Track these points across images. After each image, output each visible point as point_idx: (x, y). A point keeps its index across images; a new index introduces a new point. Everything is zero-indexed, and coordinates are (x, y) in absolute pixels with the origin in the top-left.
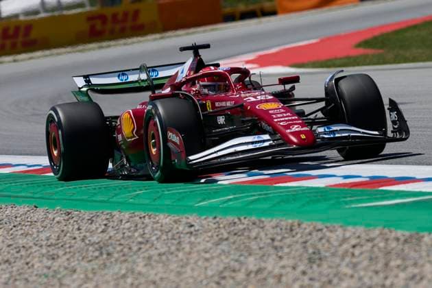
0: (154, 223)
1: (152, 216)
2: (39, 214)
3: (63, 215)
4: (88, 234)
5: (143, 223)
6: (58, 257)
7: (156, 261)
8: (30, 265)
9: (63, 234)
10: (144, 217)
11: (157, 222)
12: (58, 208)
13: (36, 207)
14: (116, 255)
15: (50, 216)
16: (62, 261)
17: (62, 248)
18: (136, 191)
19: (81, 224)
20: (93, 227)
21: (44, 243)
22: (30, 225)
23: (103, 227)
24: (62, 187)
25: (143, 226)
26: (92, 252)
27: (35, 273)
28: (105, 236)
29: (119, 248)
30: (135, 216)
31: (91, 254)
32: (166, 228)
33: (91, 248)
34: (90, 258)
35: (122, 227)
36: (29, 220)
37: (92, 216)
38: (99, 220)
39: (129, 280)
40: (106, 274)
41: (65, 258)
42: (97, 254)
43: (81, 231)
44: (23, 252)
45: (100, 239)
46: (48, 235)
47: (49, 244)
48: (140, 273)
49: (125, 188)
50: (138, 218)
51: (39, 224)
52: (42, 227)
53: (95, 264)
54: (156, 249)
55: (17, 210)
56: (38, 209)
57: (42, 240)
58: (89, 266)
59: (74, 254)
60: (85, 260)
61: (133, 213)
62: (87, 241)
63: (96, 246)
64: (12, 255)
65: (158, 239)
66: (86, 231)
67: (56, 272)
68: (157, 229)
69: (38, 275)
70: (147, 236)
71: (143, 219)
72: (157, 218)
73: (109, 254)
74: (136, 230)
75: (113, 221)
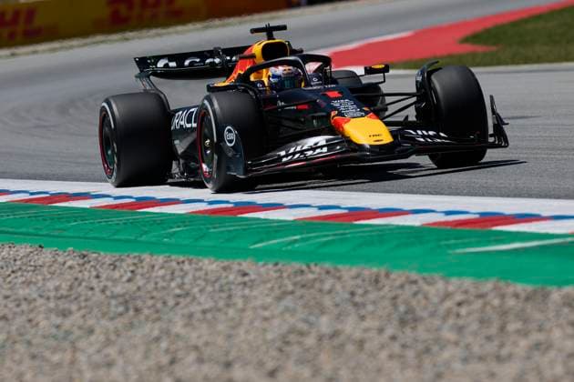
0: (196, 270)
1: (195, 260)
2: (46, 256)
3: (77, 258)
4: (109, 284)
5: (182, 270)
6: (70, 313)
7: (199, 320)
8: (34, 323)
9: (76, 283)
10: (183, 262)
11: (201, 269)
12: (70, 249)
13: (40, 247)
14: (146, 312)
15: (60, 259)
16: (76, 318)
17: (75, 302)
18: (172, 228)
19: (100, 270)
20: (117, 274)
21: (52, 294)
22: (34, 271)
23: (129, 274)
24: (75, 221)
25: (181, 274)
26: (116, 307)
27: (40, 333)
28: (132, 287)
29: (150, 302)
30: (171, 261)
31: (113, 309)
32: (212, 277)
33: (113, 302)
34: (112, 315)
35: (154, 274)
36: (32, 263)
37: (114, 259)
38: (124, 265)
39: (164, 345)
40: (135, 336)
41: (79, 314)
42: (121, 309)
43: (102, 279)
44: (24, 306)
45: (124, 291)
46: (58, 284)
47: (59, 295)
48: (177, 336)
49: (159, 224)
50: (174, 264)
51: (45, 269)
52: (50, 273)
53: (119, 323)
54: (199, 304)
55: (17, 251)
56: (44, 250)
57: (49, 291)
58: (110, 325)
59: (92, 309)
60: (107, 317)
61: (169, 257)
62: (108, 293)
63: (121, 300)
64: (11, 309)
65: (201, 291)
66: (107, 279)
67: (68, 333)
68: (200, 278)
69: (44, 337)
70: (187, 287)
71: (181, 265)
72: (201, 264)
73: (137, 310)
74: (172, 279)
75: (142, 267)
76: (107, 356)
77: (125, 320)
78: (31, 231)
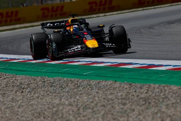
0: (169, 89)
1: (169, 86)
2: (117, 85)
3: (128, 85)
4: (139, 94)
5: (164, 89)
6: (126, 104)
7: (171, 107)
8: (114, 107)
9: (128, 94)
10: (165, 87)
11: (171, 89)
12: (126, 82)
13: (116, 81)
14: (152, 104)
15: (122, 86)
16: (128, 106)
17: (128, 100)
18: (161, 75)
19: (137, 89)
20: (142, 91)
21: (120, 97)
22: (113, 90)
23: (146, 91)
24: (127, 72)
25: (164, 91)
26: (142, 102)
27: (116, 111)
28: (147, 95)
29: (154, 100)
30: (161, 86)
31: (141, 103)
32: (175, 92)
33: (141, 100)
34: (141, 105)
35: (155, 91)
36: (113, 87)
37: (141, 85)
38: (144, 88)
39: (159, 115)
40: (149, 112)
41: (129, 104)
42: (144, 103)
43: (137, 92)
44: (111, 102)
45: (145, 96)
46: (121, 94)
47: (122, 98)
48: (163, 112)
49: (156, 73)
50: (162, 87)
51: (117, 89)
52: (119, 90)
53: (143, 107)
54: (171, 101)
55: (108, 83)
56: (117, 82)
57: (119, 96)
58: (140, 108)
59: (134, 103)
60: (139, 106)
61: (160, 85)
62: (139, 97)
63: (144, 99)
64: (106, 102)
65: (172, 96)
66: (139, 92)
67: (126, 111)
68: (171, 92)
69: (118, 112)
70: (166, 95)
71: (164, 88)
72: (171, 87)
73: (149, 103)
74: (161, 92)
75: (151, 88)
76: (139, 119)
77: (145, 106)
78: (112, 76)
